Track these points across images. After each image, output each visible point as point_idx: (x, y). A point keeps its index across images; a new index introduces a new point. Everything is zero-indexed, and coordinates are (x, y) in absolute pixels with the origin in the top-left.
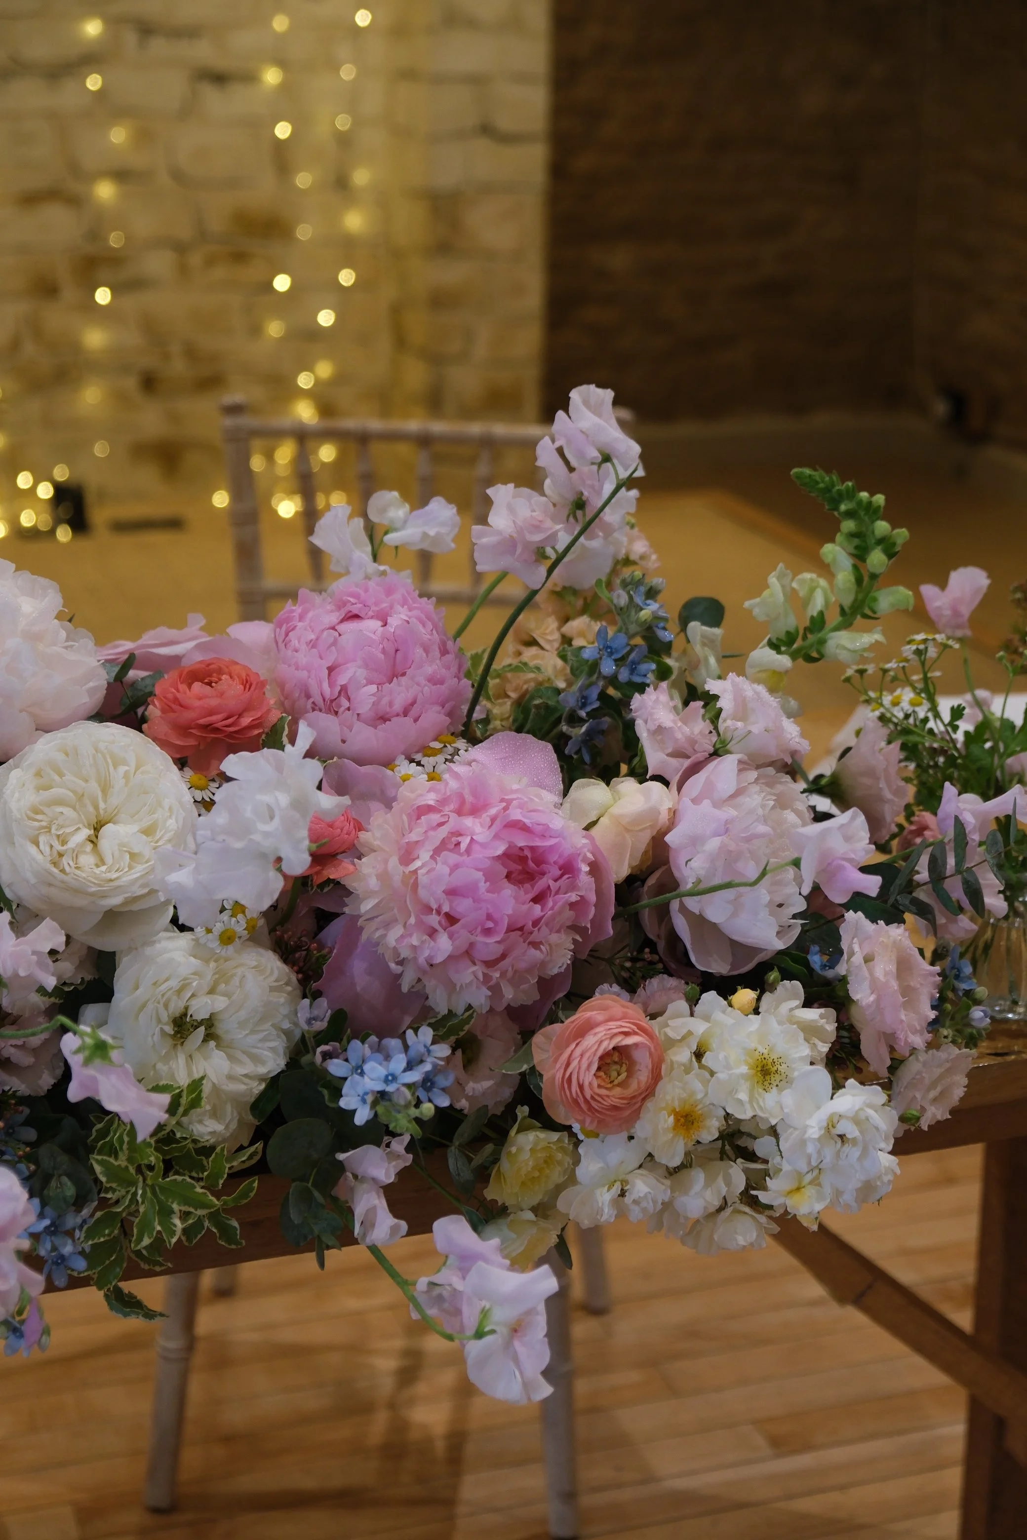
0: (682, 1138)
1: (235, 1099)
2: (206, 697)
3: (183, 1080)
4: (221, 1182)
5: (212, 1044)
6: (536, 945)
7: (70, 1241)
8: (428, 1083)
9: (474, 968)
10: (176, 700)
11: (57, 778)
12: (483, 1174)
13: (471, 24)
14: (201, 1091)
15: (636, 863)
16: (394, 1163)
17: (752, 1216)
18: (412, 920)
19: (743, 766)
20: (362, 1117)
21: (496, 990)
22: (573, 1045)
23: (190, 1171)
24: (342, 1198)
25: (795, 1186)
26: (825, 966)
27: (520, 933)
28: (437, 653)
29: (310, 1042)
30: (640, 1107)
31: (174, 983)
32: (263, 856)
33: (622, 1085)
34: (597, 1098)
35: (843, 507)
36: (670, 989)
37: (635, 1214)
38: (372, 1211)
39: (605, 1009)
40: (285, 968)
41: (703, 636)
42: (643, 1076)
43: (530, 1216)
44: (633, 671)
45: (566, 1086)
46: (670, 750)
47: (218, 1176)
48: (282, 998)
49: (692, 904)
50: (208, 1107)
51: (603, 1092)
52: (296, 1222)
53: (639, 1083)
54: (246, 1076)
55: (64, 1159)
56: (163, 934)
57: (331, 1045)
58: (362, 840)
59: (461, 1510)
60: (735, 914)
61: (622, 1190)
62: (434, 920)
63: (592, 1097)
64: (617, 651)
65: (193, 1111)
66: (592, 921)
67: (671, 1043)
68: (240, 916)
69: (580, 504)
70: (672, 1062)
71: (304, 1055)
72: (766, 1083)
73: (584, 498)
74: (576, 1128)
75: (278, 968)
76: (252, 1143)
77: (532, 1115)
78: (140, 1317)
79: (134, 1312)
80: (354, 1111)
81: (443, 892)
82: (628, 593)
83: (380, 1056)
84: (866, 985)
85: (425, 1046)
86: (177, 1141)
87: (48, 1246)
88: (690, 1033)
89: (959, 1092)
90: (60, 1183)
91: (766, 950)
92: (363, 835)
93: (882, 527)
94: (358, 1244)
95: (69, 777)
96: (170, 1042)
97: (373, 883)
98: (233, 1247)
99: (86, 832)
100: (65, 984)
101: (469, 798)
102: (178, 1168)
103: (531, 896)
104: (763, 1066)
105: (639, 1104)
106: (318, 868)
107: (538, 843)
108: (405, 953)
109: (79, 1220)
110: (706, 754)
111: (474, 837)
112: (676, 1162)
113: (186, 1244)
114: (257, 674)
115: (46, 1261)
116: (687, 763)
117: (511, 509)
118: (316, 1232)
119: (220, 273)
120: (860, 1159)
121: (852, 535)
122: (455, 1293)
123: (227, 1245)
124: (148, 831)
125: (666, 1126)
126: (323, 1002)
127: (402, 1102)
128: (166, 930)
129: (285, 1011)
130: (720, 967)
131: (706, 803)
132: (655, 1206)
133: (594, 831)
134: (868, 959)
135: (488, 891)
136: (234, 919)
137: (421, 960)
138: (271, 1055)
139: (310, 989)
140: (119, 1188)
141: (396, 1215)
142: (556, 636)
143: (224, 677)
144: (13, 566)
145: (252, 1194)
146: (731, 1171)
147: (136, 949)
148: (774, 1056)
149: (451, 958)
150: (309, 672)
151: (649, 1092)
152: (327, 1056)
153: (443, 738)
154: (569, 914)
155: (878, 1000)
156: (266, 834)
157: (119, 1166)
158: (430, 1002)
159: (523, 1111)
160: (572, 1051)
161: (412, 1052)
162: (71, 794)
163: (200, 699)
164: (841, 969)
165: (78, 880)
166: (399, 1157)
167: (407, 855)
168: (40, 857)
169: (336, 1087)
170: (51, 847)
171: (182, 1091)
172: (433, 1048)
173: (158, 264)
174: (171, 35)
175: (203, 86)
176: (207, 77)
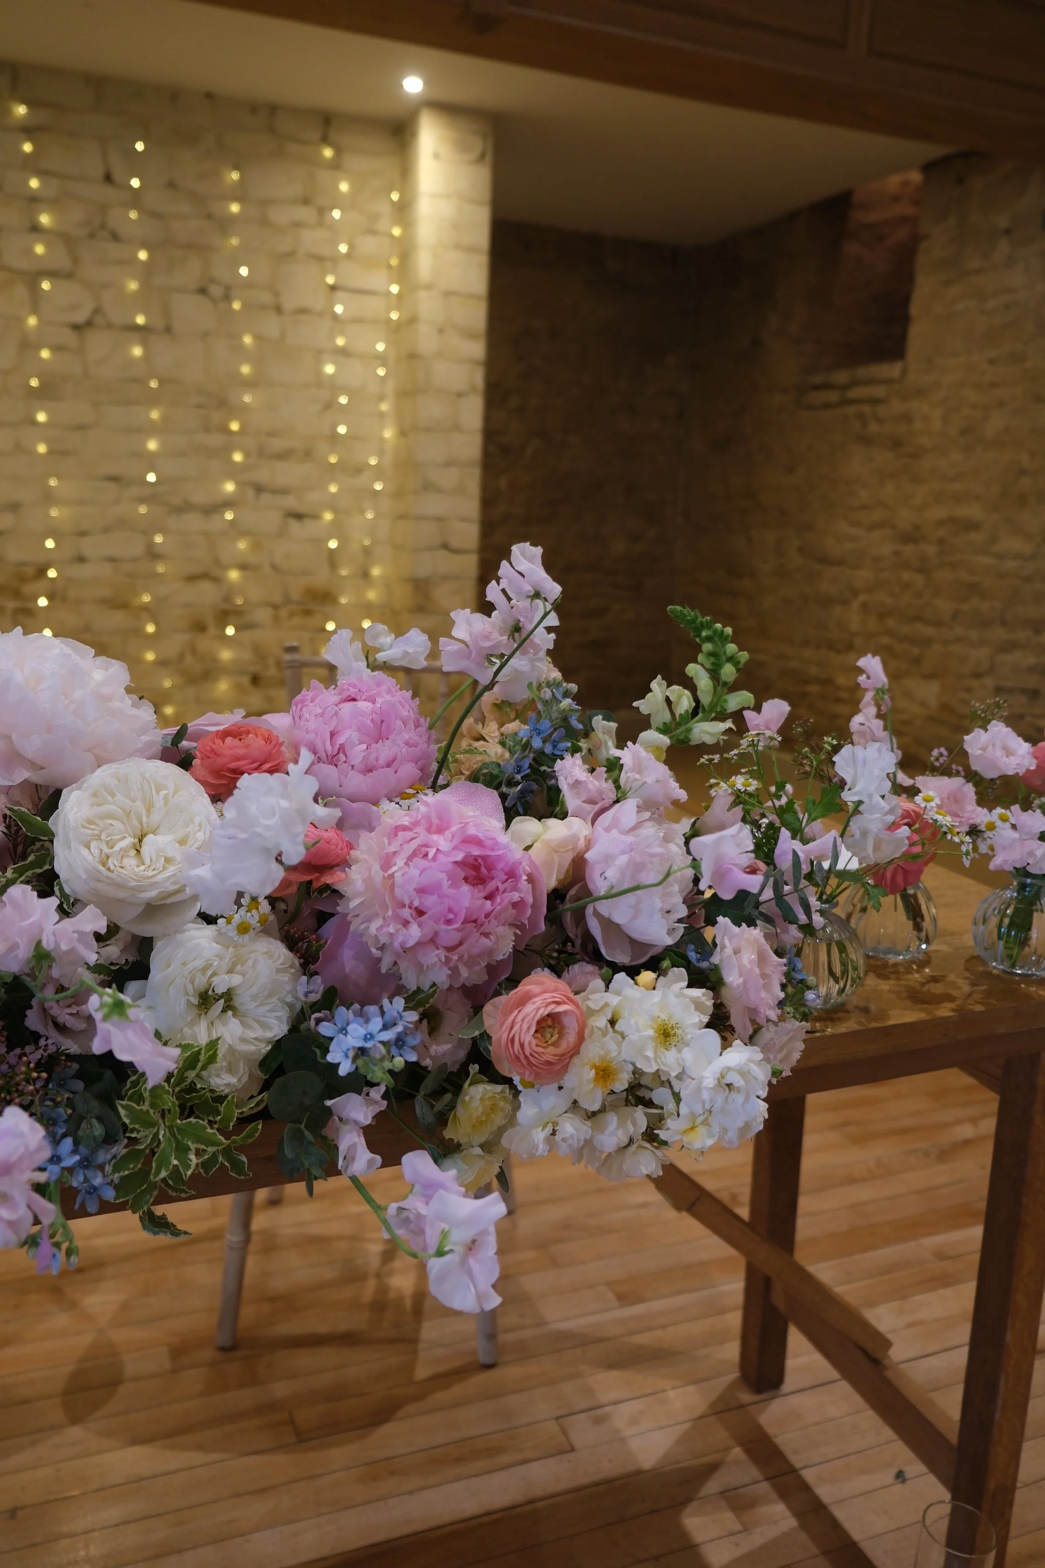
0: (600, 1089)
1: (246, 1057)
2: (236, 747)
3: (203, 1039)
4: (232, 1124)
5: (230, 1013)
6: (486, 935)
7: (100, 1174)
8: (399, 1042)
9: (438, 952)
10: (213, 751)
11: (109, 798)
12: (442, 1119)
13: (439, 490)
14: (217, 1049)
15: (562, 877)
16: (371, 1108)
17: (653, 1152)
18: (390, 913)
19: (640, 809)
20: (344, 1069)
21: (455, 971)
22: (516, 1012)
23: (208, 1116)
24: (330, 1137)
25: (691, 1126)
26: (699, 960)
27: (474, 924)
28: (412, 726)
29: (307, 1011)
30: (569, 1062)
31: (199, 963)
32: (267, 850)
33: (555, 1044)
34: (534, 1054)
35: (704, 634)
36: (587, 973)
37: (564, 1148)
38: (353, 1147)
39: (541, 983)
40: (291, 955)
41: (603, 728)
42: (571, 1038)
43: (478, 1151)
44: (554, 747)
45: (510, 1045)
46: (584, 799)
47: (230, 1120)
48: (286, 977)
49: (604, 908)
50: (224, 1064)
51: (540, 1050)
52: (290, 1157)
53: (568, 1043)
54: (256, 1039)
55: (95, 1105)
56: (191, 925)
57: (323, 1013)
58: (352, 857)
59: (421, 1346)
60: (635, 917)
61: (553, 1129)
62: (406, 913)
63: (531, 1055)
64: (543, 732)
65: (211, 1066)
66: (529, 919)
67: (592, 1012)
68: (254, 912)
69: (517, 629)
70: (593, 1027)
71: (303, 1023)
72: (667, 1044)
73: (521, 624)
74: (517, 1080)
75: (284, 954)
76: (260, 1094)
77: (481, 1072)
78: (168, 1235)
79: (162, 1231)
80: (339, 1064)
81: (415, 889)
82: (552, 691)
83: (361, 1020)
84: (736, 971)
85: (398, 1013)
86: (197, 1091)
87: (81, 1178)
88: (607, 1005)
89: (797, 1056)
90: (91, 1125)
91: (656, 946)
92: (352, 852)
93: (731, 648)
94: (341, 1174)
95: (119, 797)
96: (196, 1011)
97: (359, 885)
98: (242, 1177)
99: (129, 840)
100: (112, 964)
101: (435, 821)
102: (197, 1113)
103: (483, 894)
104: (665, 1030)
105: (568, 1060)
106: (317, 875)
107: (489, 853)
108: (383, 940)
109: (109, 1157)
110: (611, 801)
111: (439, 848)
112: (596, 1107)
113: (204, 1175)
114: (278, 737)
115: (80, 1191)
116: (597, 808)
117: (469, 623)
118: (307, 1166)
119: (297, 621)
120: (743, 1104)
121: (711, 654)
122: (419, 1216)
123: (237, 1176)
124: (182, 842)
125: (588, 1078)
126: (318, 979)
127: (378, 1056)
128: (193, 922)
129: (288, 988)
130: (622, 958)
131: (615, 832)
132: (578, 1143)
133: (531, 851)
134: (736, 952)
135: (449, 887)
136: (249, 914)
137: (396, 944)
138: (276, 1022)
139: (309, 970)
140: (142, 1129)
141: (372, 1151)
142: (497, 734)
143: (251, 736)
144: (93, 651)
145: (257, 1135)
146: (636, 1115)
147: (169, 935)
148: (673, 1022)
149: (419, 944)
150: (316, 735)
151: (575, 1051)
152: (318, 1021)
153: (416, 786)
154: (512, 912)
155: (745, 982)
156: (267, 828)
157: (141, 1110)
158: (403, 982)
159: (474, 1068)
160: (515, 1017)
161: (387, 1017)
162: (121, 811)
163: (231, 749)
164: (715, 959)
165: (120, 876)
166: (376, 1102)
167: (387, 863)
168: (90, 858)
169: (324, 1044)
170: (101, 851)
171: (201, 1049)
172: (404, 1014)
173: (262, 615)
174: (274, 491)
175: (290, 520)
176: (293, 515)
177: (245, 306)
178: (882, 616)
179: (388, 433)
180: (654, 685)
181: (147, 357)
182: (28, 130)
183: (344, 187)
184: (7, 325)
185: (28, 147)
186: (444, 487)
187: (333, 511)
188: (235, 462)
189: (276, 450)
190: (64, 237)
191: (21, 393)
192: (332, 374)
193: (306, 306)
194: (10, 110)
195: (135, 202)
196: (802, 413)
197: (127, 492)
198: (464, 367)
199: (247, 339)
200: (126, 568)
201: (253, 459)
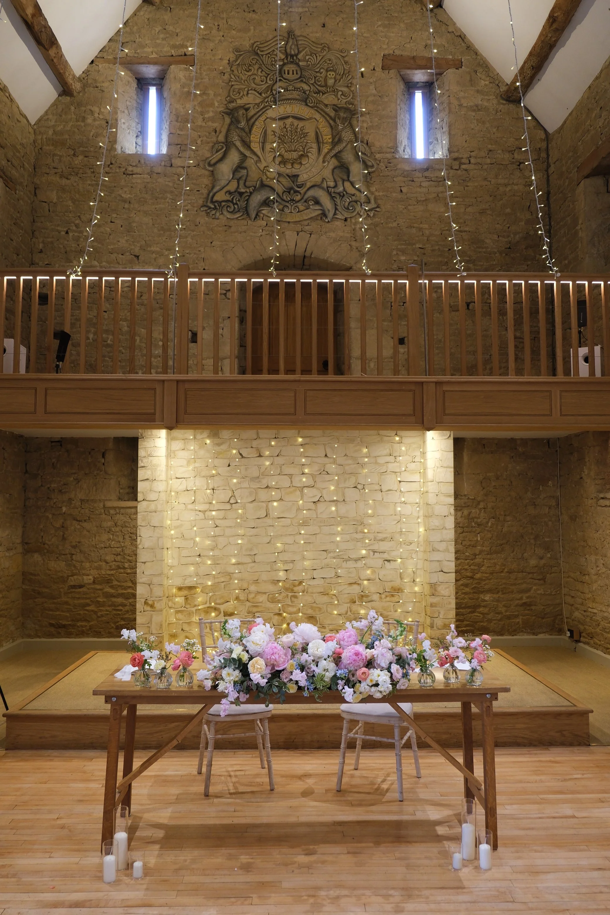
3: (325, 674)
5: (328, 671)
6: (358, 662)
13: (438, 551)
15: (371, 657)
21: (354, 666)
31: (324, 665)
32: (332, 651)
36: (372, 669)
39: (365, 669)
46: (377, 647)
48: (334, 667)
49: (377, 662)
50: (327, 678)
54: (330, 674)
58: (344, 653)
60: (381, 663)
62: (349, 659)
66: (365, 661)
67: (371, 673)
75: (334, 664)
80: (340, 677)
91: (383, 666)
95: (316, 644)
96: (324, 671)
97: (344, 656)
99: (317, 649)
100: (314, 663)
101: (356, 648)
103: (358, 657)
106: (339, 655)
107: (363, 653)
108: (346, 662)
111: (356, 652)
119: (388, 599)
124: (322, 649)
128: (324, 659)
130: (379, 668)
133: (368, 653)
136: (330, 659)
138: (333, 673)
139: (337, 666)
147: (321, 661)
149: (350, 663)
154: (362, 660)
160: (360, 672)
165: (315, 653)
167: (347, 654)
170: (314, 650)
173: (376, 597)
174: (380, 552)
175: (386, 562)
176: (386, 560)
177: (370, 490)
179: (422, 530)
181: (337, 510)
182: (302, 445)
183: (403, 448)
184: (293, 504)
185: (302, 450)
186: (441, 549)
187: (401, 558)
188: (366, 543)
189: (380, 538)
190: (313, 476)
191: (297, 525)
192: (400, 511)
193: (391, 488)
194: (297, 440)
195: (334, 462)
196: (598, 508)
197: (329, 555)
198: (446, 506)
199: (370, 502)
200: (328, 581)
201: (372, 542)
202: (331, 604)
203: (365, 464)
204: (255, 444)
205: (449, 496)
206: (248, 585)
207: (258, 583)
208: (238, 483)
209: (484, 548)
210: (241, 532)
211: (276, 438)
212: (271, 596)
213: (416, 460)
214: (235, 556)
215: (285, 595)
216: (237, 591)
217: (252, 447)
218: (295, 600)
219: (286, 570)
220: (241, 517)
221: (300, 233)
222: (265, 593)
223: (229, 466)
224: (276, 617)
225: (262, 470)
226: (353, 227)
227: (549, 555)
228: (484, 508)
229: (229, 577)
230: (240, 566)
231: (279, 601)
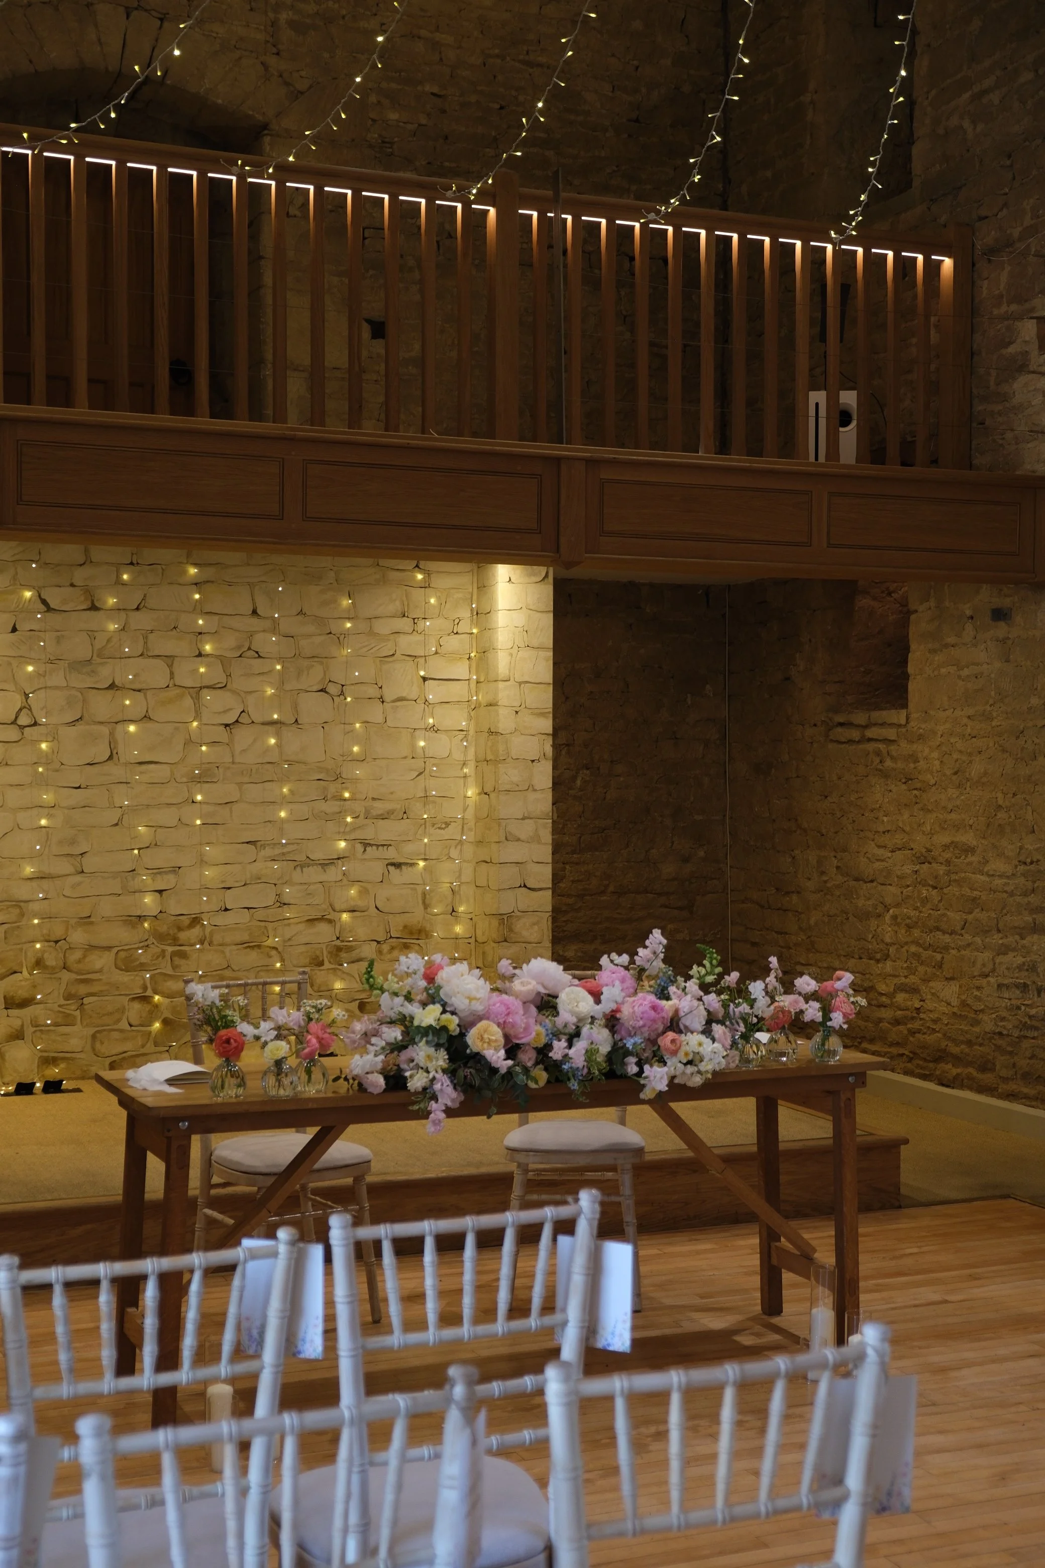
6: (658, 1023)
9: (647, 1026)
15: (673, 1014)
18: (634, 1020)
19: (692, 997)
21: (651, 1030)
22: (666, 1040)
27: (655, 1020)
35: (707, 952)
36: (680, 1033)
39: (671, 1034)
41: (680, 979)
44: (667, 984)
45: (665, 1047)
46: (677, 995)
48: (610, 1036)
49: (684, 1019)
51: (671, 1049)
53: (677, 1048)
54: (605, 1050)
56: (589, 1024)
57: (620, 1041)
58: (623, 1009)
60: (691, 1022)
62: (638, 1018)
64: (663, 981)
66: (667, 1020)
67: (683, 1041)
68: (601, 1022)
71: (615, 1044)
73: (656, 952)
75: (608, 1030)
80: (627, 1050)
81: (639, 1014)
82: (664, 971)
88: (686, 1039)
91: (698, 1028)
97: (624, 1016)
101: (642, 999)
103: (656, 1015)
104: (700, 1044)
106: (617, 1014)
108: (633, 1025)
110: (684, 996)
111: (644, 1006)
116: (680, 997)
121: (709, 957)
126: (617, 1036)
130: (689, 1031)
131: (685, 1003)
133: (664, 1008)
135: (648, 1014)
137: (636, 1025)
138: (609, 1045)
139: (615, 1034)
147: (585, 1026)
149: (642, 1025)
151: (680, 1049)
153: (634, 993)
154: (663, 1019)
167: (631, 1010)
169: (622, 1048)
174: (378, 846)
175: (391, 868)
176: (393, 864)
177: (356, 699)
178: (909, 927)
179: (472, 792)
180: (694, 967)
181: (279, 745)
182: (197, 584)
183: (433, 601)
184: (177, 729)
185: (197, 596)
186: (523, 837)
187: (425, 860)
188: (347, 824)
189: (380, 812)
190: (221, 659)
191: (185, 780)
192: (423, 748)
193: (404, 695)
194: (185, 572)
195: (274, 629)
196: (831, 746)
197: (263, 853)
198: (536, 739)
199: (358, 725)
200: (260, 915)
201: (361, 820)
202: (268, 968)
203: (346, 634)
204: (80, 576)
205: (542, 715)
206: (67, 929)
207: (92, 923)
208: (38, 674)
209: (566, 838)
210: (47, 797)
211: (132, 564)
212: (122, 955)
213: (462, 628)
214: (32, 857)
215: (159, 950)
216: (38, 946)
217: (72, 585)
218: (182, 962)
219: (160, 892)
220: (46, 760)
221: (135, 13)
222: (109, 948)
223: (14, 630)
224: (137, 1005)
225: (98, 644)
226: (271, 15)
227: (701, 854)
228: (567, 745)
229: (18, 911)
230: (45, 884)
231: (143, 967)
